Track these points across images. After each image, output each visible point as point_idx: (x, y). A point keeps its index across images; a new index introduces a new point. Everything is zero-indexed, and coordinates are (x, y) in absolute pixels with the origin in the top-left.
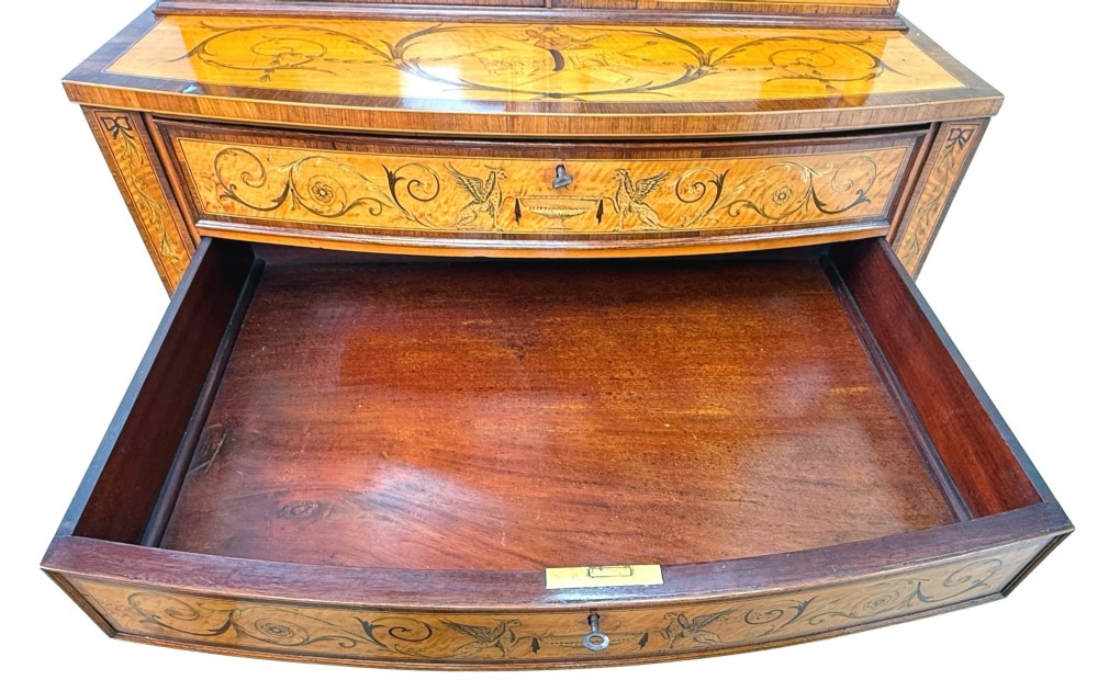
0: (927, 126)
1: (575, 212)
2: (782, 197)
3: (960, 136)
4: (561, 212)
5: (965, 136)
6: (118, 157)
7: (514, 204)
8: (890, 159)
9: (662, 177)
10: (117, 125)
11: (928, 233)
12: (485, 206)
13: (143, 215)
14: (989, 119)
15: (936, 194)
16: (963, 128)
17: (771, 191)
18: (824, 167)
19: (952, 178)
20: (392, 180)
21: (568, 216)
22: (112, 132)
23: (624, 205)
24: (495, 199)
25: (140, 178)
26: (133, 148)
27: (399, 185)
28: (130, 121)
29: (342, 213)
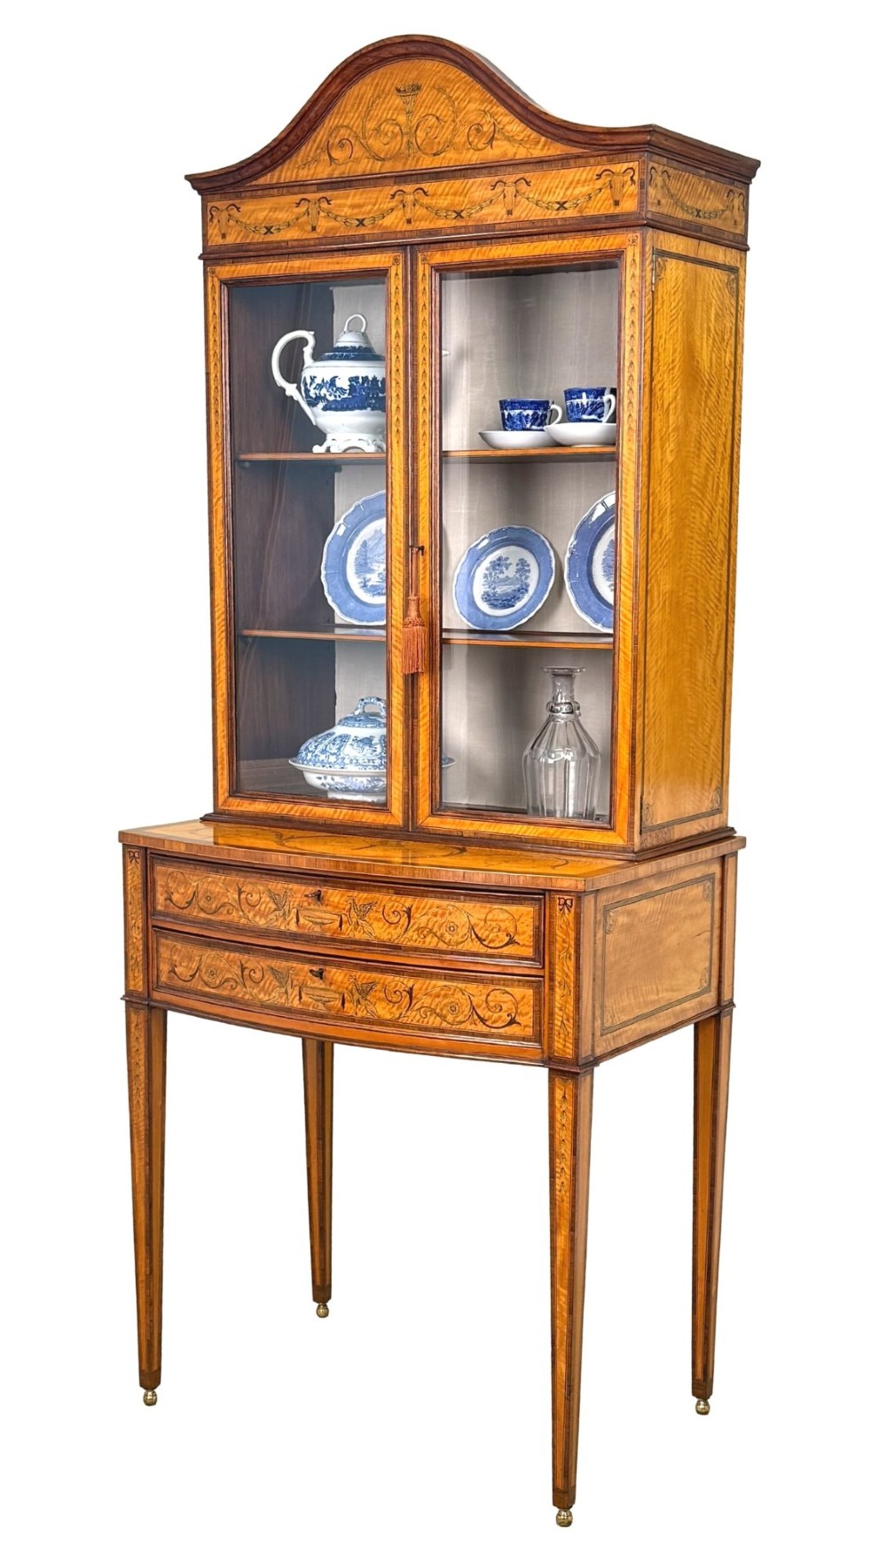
1: (327, 922)
2: (452, 929)
3: (565, 903)
4: (321, 921)
5: (568, 902)
6: (129, 873)
7: (296, 913)
9: (375, 904)
10: (134, 855)
12: (281, 913)
13: (129, 911)
15: (566, 945)
16: (566, 897)
19: (572, 934)
20: (241, 892)
21: (325, 924)
22: (131, 859)
23: (354, 921)
24: (286, 908)
25: (135, 886)
26: (136, 869)
27: (244, 895)
28: (140, 854)
29: (215, 911)
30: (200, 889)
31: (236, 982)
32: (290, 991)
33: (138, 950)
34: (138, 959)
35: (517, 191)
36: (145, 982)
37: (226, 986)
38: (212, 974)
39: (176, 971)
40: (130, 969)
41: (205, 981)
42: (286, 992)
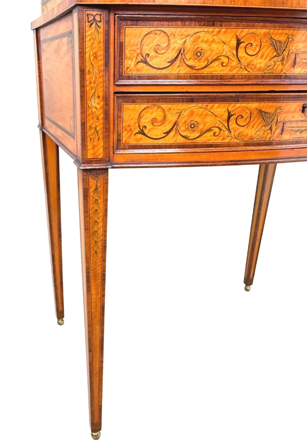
6: (88, 39)
7: (294, 56)
10: (94, 19)
12: (281, 58)
13: (87, 78)
20: (239, 43)
22: (90, 23)
24: (286, 53)
26: (98, 33)
27: (242, 45)
28: (102, 17)
29: (206, 67)
30: (188, 45)
31: (220, 129)
32: (274, 128)
33: (98, 119)
34: (98, 129)
36: (106, 148)
37: (209, 134)
38: (193, 126)
39: (146, 132)
40: (89, 139)
41: (184, 134)
42: (271, 129)
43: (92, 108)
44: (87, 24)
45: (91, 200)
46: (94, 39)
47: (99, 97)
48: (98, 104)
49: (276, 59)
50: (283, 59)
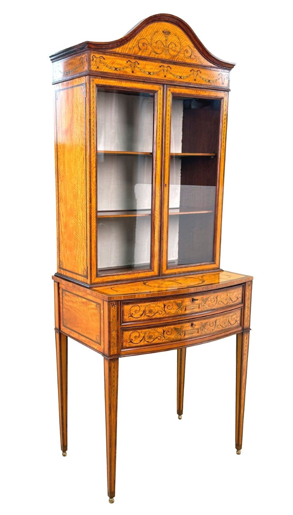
0: (243, 283)
1: (195, 307)
4: (192, 308)
5: (250, 284)
6: (111, 311)
7: (185, 307)
8: (240, 290)
9: (208, 298)
10: (114, 304)
11: (250, 304)
13: (111, 324)
14: (252, 281)
15: (249, 296)
17: (224, 299)
18: (231, 293)
19: (250, 293)
20: (165, 306)
21: (194, 308)
23: (203, 304)
24: (182, 307)
27: (166, 306)
28: (116, 303)
29: (154, 315)
30: (147, 309)
31: (161, 337)
32: (181, 334)
33: (115, 339)
34: (115, 342)
35: (197, 74)
36: (117, 350)
37: (156, 340)
38: (150, 337)
39: (133, 341)
40: (111, 347)
41: (147, 340)
42: (180, 334)
43: (113, 335)
44: (111, 306)
45: (112, 372)
46: (114, 311)
47: (115, 331)
48: (115, 333)
49: (179, 309)
50: (181, 309)
